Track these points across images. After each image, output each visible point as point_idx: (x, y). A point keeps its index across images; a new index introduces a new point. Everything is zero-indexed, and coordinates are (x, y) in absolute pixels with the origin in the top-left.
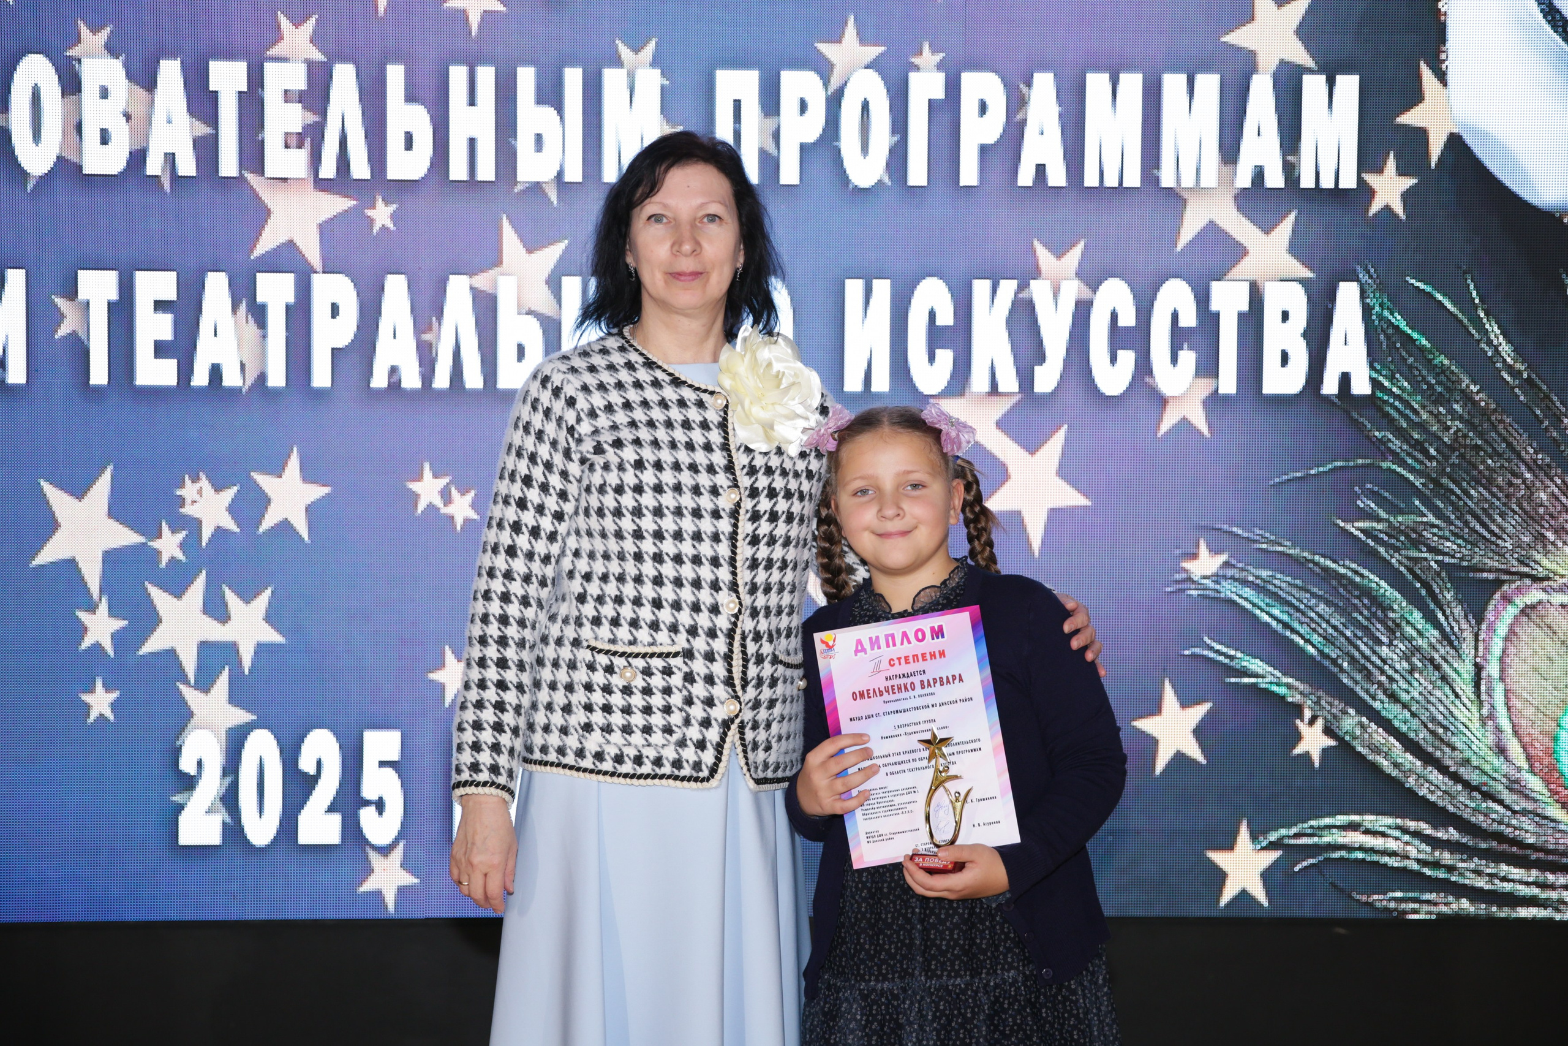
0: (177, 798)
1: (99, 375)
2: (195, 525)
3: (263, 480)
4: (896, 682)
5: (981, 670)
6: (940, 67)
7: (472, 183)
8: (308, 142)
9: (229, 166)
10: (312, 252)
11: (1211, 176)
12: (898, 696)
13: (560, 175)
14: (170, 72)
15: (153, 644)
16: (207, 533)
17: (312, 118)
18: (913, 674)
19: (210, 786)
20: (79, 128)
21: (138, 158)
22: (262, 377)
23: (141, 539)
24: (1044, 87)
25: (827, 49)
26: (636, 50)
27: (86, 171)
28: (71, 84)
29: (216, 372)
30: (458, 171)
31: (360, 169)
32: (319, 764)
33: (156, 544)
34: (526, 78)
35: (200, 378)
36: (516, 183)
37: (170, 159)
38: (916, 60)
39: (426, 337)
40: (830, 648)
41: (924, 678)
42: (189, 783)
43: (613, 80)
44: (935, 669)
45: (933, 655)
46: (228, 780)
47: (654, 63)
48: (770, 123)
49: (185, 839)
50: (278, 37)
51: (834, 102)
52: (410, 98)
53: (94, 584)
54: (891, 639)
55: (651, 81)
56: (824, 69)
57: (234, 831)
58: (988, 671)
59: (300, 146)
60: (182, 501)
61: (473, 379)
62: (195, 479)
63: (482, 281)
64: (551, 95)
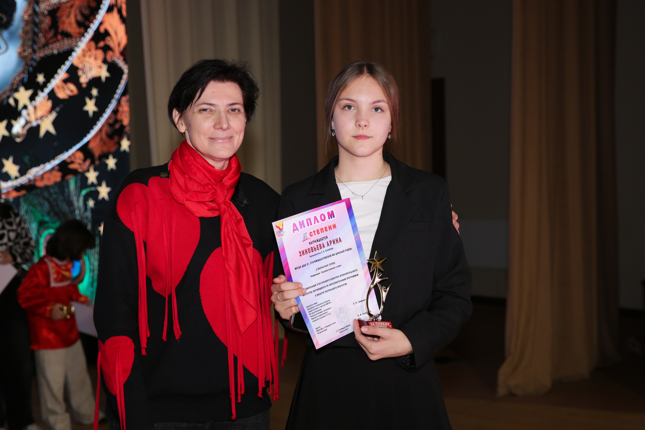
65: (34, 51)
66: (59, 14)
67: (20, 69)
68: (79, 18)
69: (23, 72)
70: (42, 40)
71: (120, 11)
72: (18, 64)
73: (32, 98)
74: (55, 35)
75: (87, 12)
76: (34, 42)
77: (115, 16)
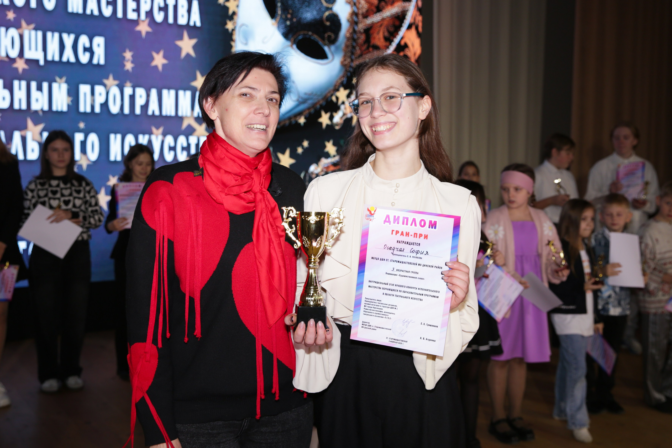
6: (131, 87)
7: (20, 109)
13: (42, 109)
25: (105, 81)
26: (61, 79)
30: (16, 107)
34: (34, 85)
36: (31, 110)
38: (126, 85)
43: (55, 85)
47: (65, 82)
48: (93, 98)
51: (107, 94)
52: (5, 88)
55: (64, 87)
56: (105, 86)
61: (21, 156)
63: (23, 132)
64: (40, 88)
65: (352, 61)
66: (371, 32)
67: (342, 74)
68: (386, 34)
69: (343, 76)
70: (358, 51)
71: (417, 28)
72: (340, 71)
73: (348, 96)
74: (368, 48)
75: (392, 29)
76: (352, 53)
77: (413, 31)
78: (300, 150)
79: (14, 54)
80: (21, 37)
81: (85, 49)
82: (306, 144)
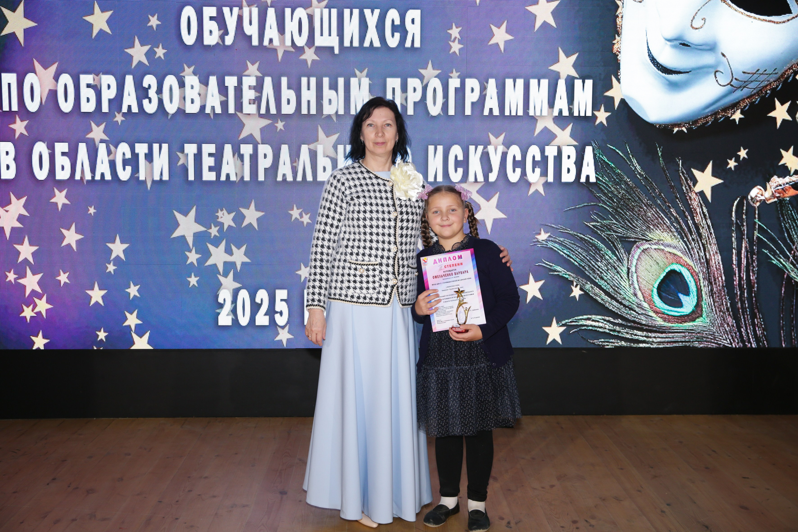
0: (218, 311)
1: (191, 177)
2: (222, 224)
3: (244, 211)
4: (447, 273)
5: (474, 269)
6: (459, 77)
7: (309, 115)
8: (256, 102)
9: (231, 110)
10: (258, 137)
11: (545, 112)
12: (447, 277)
13: (337, 112)
14: (213, 80)
15: (210, 262)
16: (226, 227)
17: (258, 94)
18: (452, 270)
19: (228, 307)
20: (184, 98)
21: (203, 108)
22: (242, 178)
23: (205, 229)
24: (492, 84)
25: (422, 71)
26: (361, 72)
27: (187, 112)
28: (182, 85)
29: (228, 176)
30: (304, 111)
31: (273, 111)
32: (262, 300)
33: (210, 231)
34: (326, 81)
35: (223, 178)
36: (323, 114)
37: (213, 108)
38: (451, 75)
39: (294, 164)
40: (426, 262)
41: (456, 272)
42: (221, 306)
43: (354, 81)
44: (459, 269)
45: (458, 264)
46: (233, 305)
47: (367, 76)
48: (404, 95)
49: (220, 323)
50: (247, 69)
51: (425, 89)
52: (289, 88)
53: (191, 244)
54: (445, 259)
55: (366, 82)
56: (421, 78)
57: (235, 321)
58: (476, 269)
59: (254, 103)
60: (218, 217)
61: (309, 178)
62: (222, 210)
63: (312, 146)
64: (334, 86)
78: (732, 164)
79: (301, 41)
80: (311, 18)
81: (395, 28)
82: (743, 153)
